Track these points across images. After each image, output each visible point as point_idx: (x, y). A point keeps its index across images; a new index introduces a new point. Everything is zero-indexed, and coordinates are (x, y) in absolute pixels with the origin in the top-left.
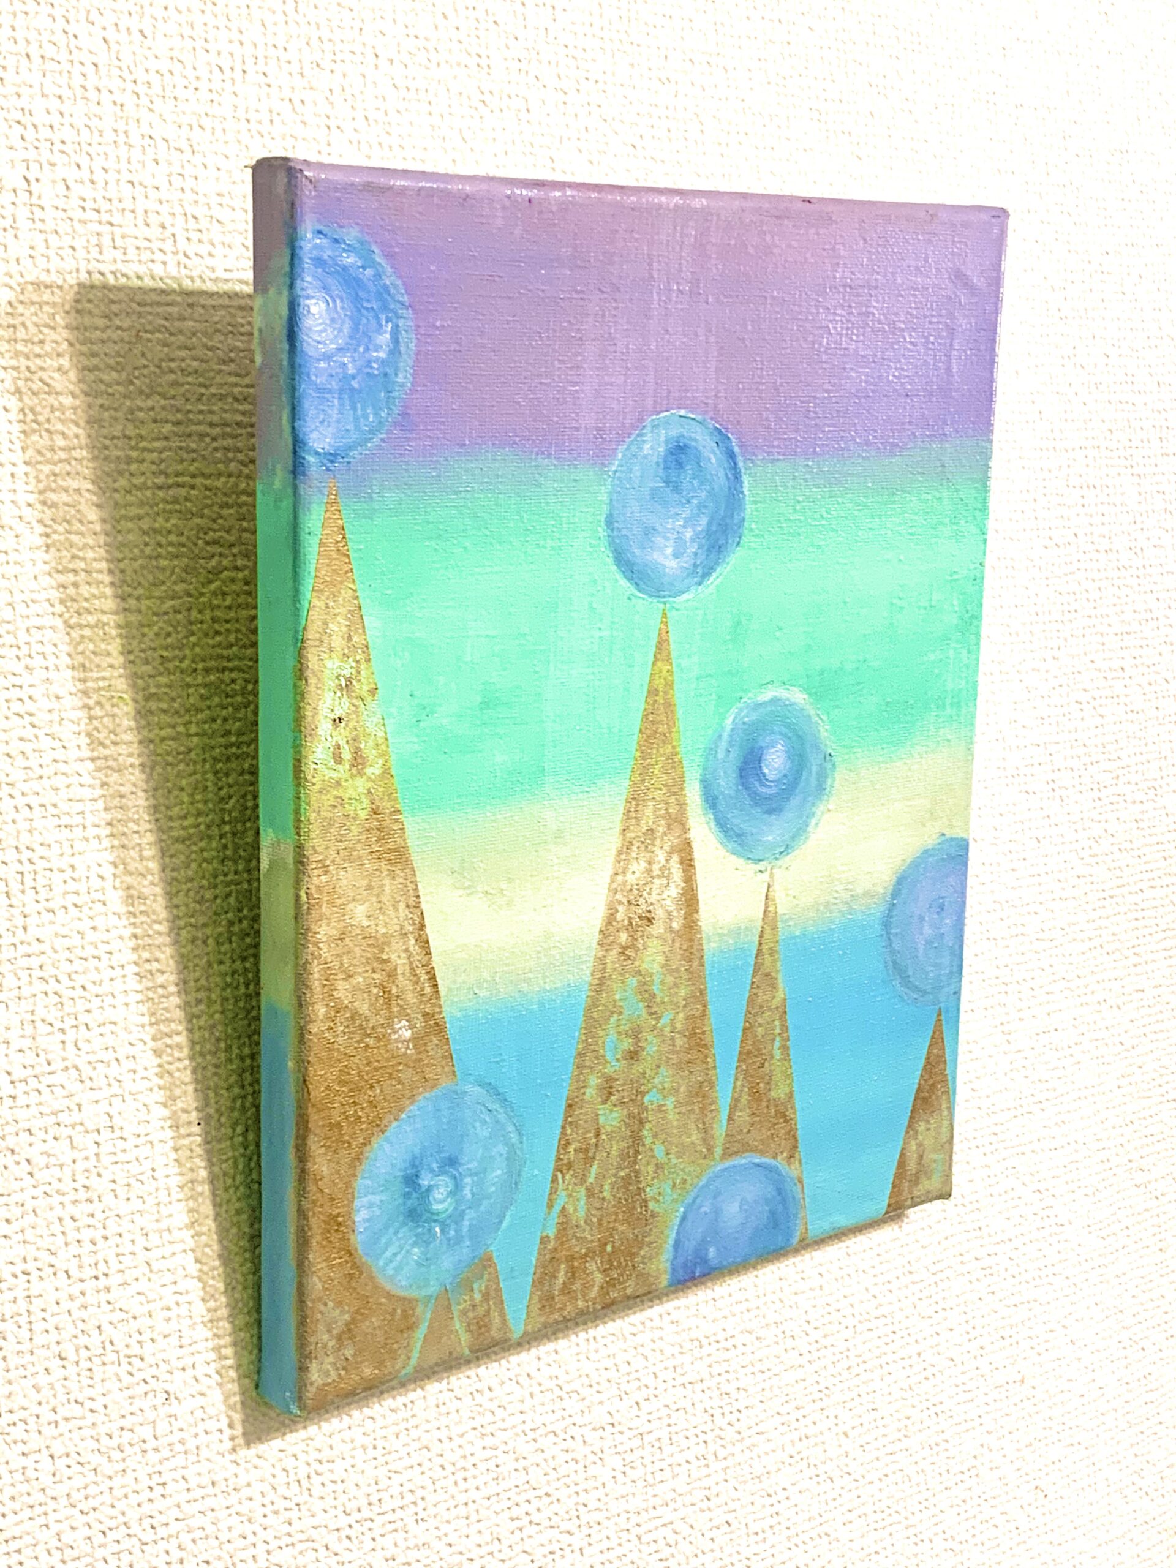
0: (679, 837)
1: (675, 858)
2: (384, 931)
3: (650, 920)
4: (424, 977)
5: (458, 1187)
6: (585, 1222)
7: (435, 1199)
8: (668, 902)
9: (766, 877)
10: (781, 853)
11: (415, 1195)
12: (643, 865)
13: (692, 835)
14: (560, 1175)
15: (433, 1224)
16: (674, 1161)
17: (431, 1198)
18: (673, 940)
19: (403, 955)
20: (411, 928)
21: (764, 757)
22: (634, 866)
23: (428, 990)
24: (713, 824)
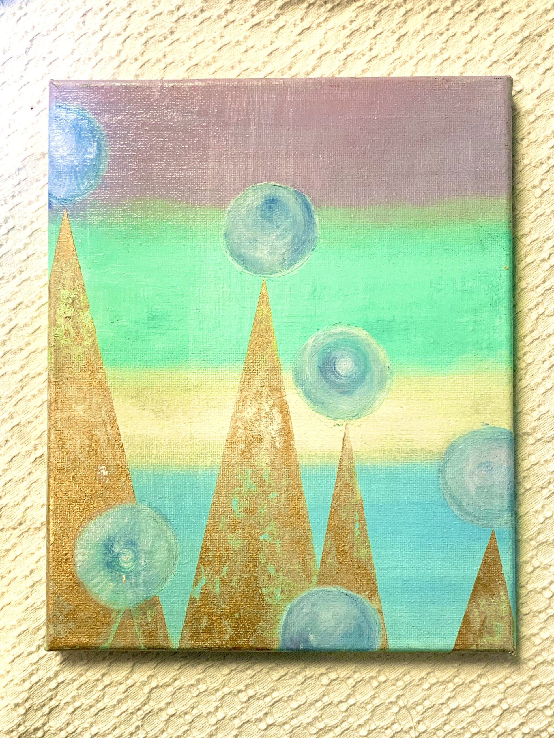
0: (278, 398)
1: (276, 409)
2: (93, 420)
4: (116, 446)
6: (221, 597)
7: (123, 561)
8: (273, 432)
9: (343, 428)
10: (354, 417)
11: (110, 555)
13: (288, 399)
14: (202, 567)
15: (122, 573)
16: (281, 578)
17: (120, 559)
18: (277, 453)
19: (104, 434)
20: (108, 421)
21: (336, 363)
22: (248, 410)
24: (302, 394)
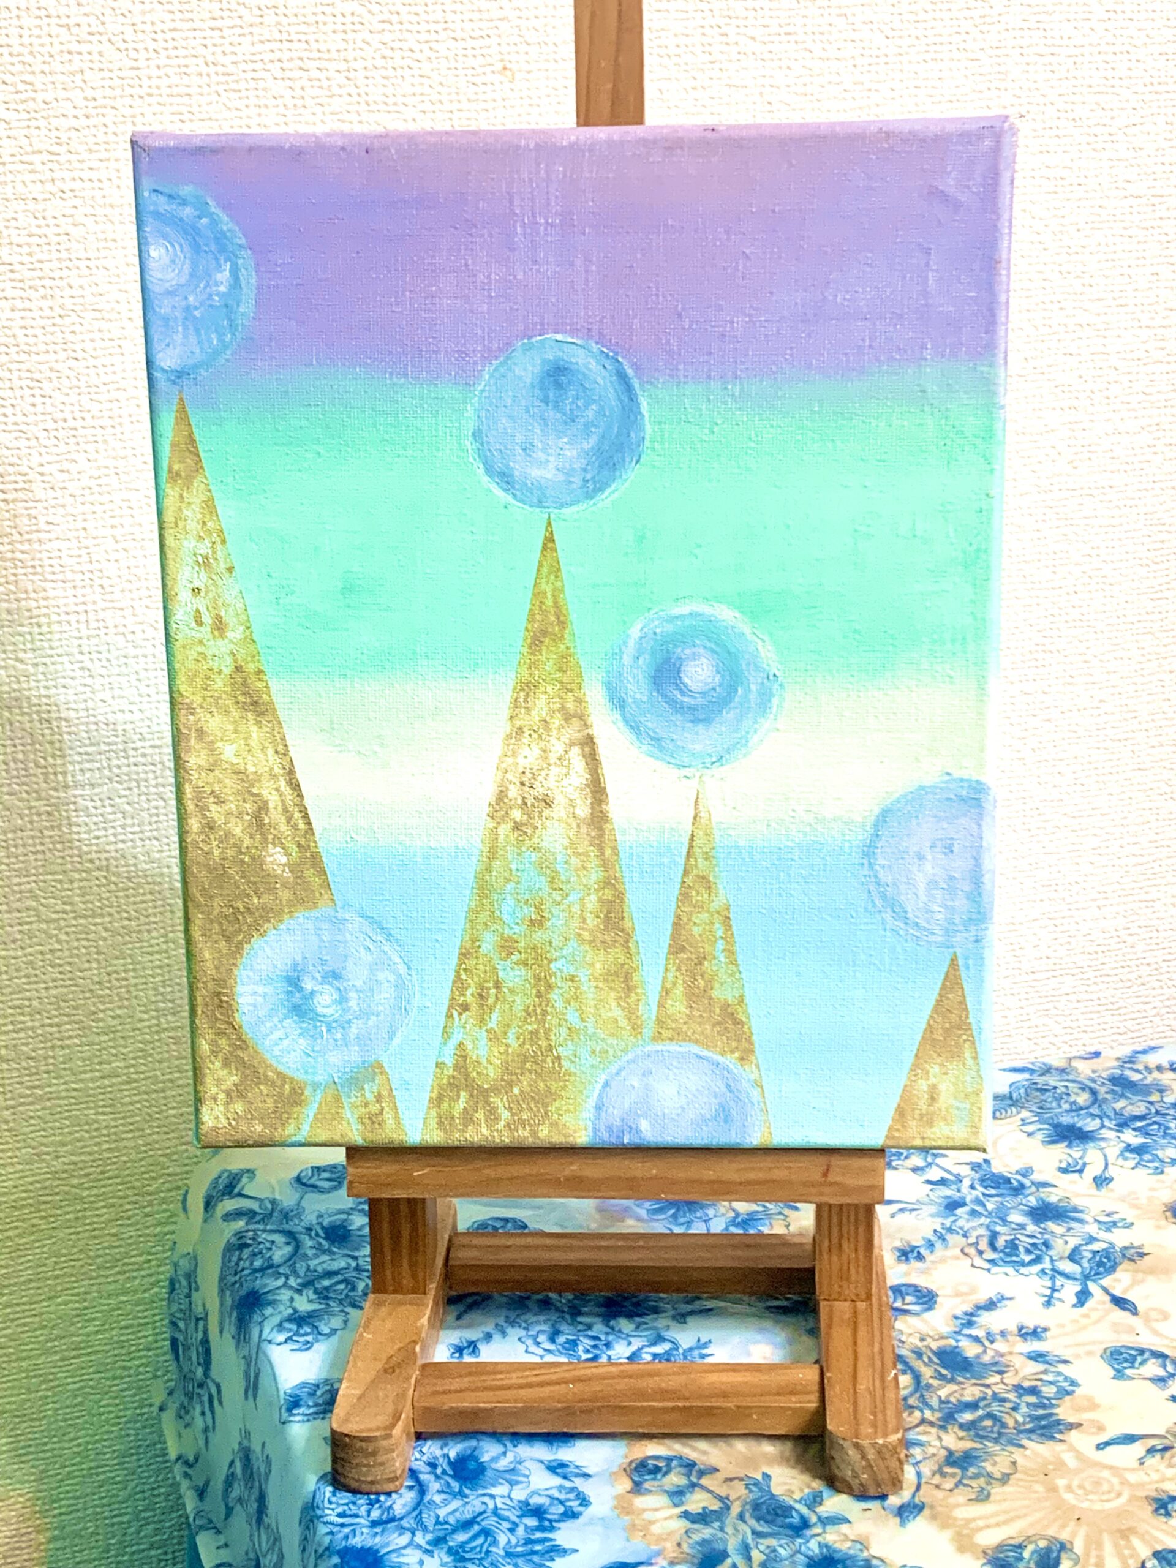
0: (579, 731)
1: (576, 750)
2: (253, 769)
3: (548, 804)
4: (297, 815)
5: (342, 999)
6: (487, 1061)
7: (319, 1003)
8: (570, 790)
9: (693, 783)
10: (713, 763)
11: (297, 995)
12: (536, 751)
13: (594, 731)
14: (455, 1014)
15: (319, 1024)
16: (591, 1031)
17: (315, 1001)
18: (578, 826)
19: (274, 793)
20: (282, 772)
21: (683, 669)
22: (525, 750)
23: (302, 826)
24: (621, 724)
